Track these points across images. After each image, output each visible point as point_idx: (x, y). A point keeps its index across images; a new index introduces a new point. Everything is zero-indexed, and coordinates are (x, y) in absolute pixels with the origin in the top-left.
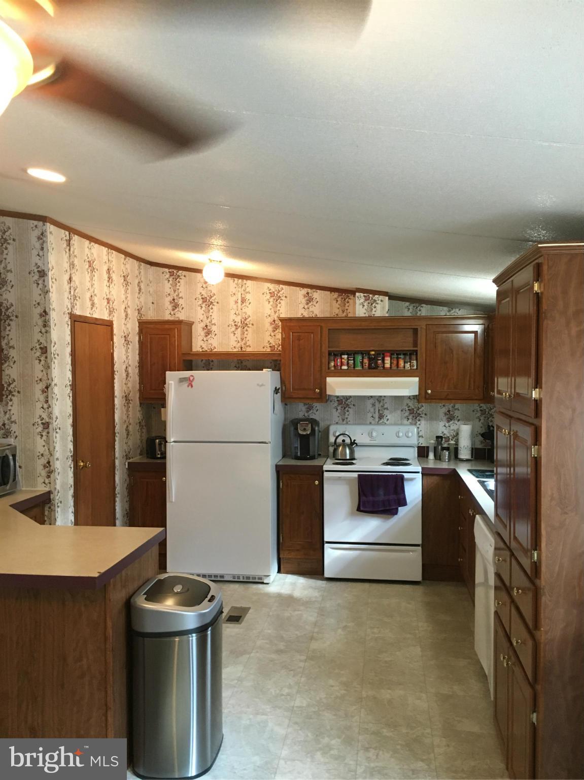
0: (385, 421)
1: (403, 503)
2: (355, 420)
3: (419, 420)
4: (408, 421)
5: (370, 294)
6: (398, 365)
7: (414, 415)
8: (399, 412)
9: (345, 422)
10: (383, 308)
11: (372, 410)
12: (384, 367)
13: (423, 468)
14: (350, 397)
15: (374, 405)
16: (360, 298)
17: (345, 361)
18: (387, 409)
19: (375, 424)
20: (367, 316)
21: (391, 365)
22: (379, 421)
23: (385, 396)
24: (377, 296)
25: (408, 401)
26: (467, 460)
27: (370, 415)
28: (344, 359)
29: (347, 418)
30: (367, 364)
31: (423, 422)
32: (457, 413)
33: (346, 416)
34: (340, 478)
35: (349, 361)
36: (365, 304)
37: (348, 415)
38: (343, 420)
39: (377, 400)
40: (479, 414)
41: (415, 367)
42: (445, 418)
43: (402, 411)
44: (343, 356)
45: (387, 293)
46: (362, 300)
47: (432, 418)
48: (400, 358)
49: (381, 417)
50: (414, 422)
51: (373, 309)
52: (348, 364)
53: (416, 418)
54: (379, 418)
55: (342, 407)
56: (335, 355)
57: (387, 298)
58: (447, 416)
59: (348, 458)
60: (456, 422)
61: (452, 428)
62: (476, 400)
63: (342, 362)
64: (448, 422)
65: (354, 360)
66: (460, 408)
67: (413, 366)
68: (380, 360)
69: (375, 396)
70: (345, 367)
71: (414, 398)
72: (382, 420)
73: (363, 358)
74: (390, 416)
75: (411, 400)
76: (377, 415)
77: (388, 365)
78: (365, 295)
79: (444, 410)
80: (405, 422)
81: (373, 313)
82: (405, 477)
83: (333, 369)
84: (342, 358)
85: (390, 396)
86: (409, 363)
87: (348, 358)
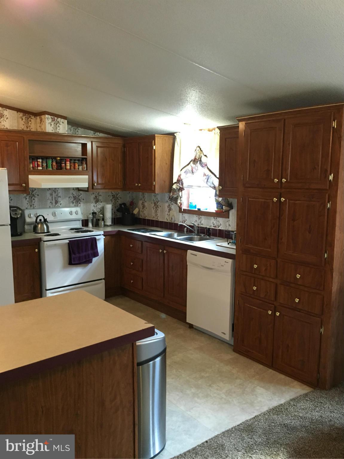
0: (59, 205)
1: (96, 254)
2: (39, 205)
3: (80, 203)
4: (73, 204)
5: (56, 117)
6: (74, 168)
7: (76, 201)
8: (67, 198)
9: (32, 207)
10: (64, 128)
11: (50, 198)
12: (66, 168)
13: (104, 232)
14: (35, 189)
15: (51, 195)
16: (48, 119)
17: (40, 163)
18: (60, 197)
19: (53, 208)
20: (54, 132)
21: (70, 167)
22: (55, 205)
23: (58, 188)
24: (59, 119)
25: (72, 191)
26: (110, 225)
27: (49, 201)
28: (39, 162)
29: (33, 204)
30: (55, 166)
31: (82, 204)
32: (100, 198)
33: (33, 203)
34: (55, 245)
35: (43, 164)
36: (52, 124)
37: (34, 202)
38: (31, 206)
39: (54, 191)
40: (111, 198)
41: (85, 169)
42: (94, 201)
43: (69, 198)
44: (39, 160)
45: (66, 117)
46: (50, 120)
47: (87, 202)
48: (76, 162)
49: (56, 202)
50: (77, 205)
51: (58, 128)
52: (42, 165)
53: (78, 202)
54: (55, 203)
55: (30, 197)
56: (33, 159)
57: (66, 121)
58: (95, 200)
59: (46, 231)
60: (100, 203)
61: (98, 207)
62: (119, 189)
63: (37, 164)
64: (96, 203)
65: (46, 163)
66: (102, 195)
67: (84, 168)
68: (64, 163)
69: (52, 188)
70: (40, 168)
71: (76, 189)
72: (57, 205)
73: (52, 162)
74: (62, 201)
75: (74, 190)
76: (54, 202)
77: (68, 167)
78: (52, 117)
79: (93, 196)
80: (72, 205)
81: (58, 130)
82: (97, 238)
83: (32, 169)
84: (37, 162)
85: (62, 188)
86: (81, 166)
87: (42, 161)
